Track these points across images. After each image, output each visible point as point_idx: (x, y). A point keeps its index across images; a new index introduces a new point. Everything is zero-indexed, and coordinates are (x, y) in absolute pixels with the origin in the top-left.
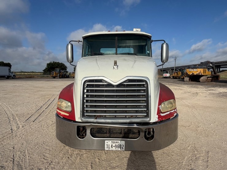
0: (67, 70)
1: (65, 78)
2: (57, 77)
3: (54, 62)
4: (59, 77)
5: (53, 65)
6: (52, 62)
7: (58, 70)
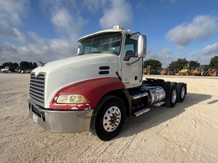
0: (162, 67)
1: (155, 74)
2: (148, 73)
3: (150, 60)
4: (150, 73)
5: (148, 63)
6: (149, 60)
7: (149, 67)
